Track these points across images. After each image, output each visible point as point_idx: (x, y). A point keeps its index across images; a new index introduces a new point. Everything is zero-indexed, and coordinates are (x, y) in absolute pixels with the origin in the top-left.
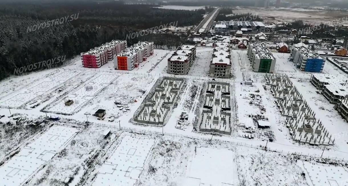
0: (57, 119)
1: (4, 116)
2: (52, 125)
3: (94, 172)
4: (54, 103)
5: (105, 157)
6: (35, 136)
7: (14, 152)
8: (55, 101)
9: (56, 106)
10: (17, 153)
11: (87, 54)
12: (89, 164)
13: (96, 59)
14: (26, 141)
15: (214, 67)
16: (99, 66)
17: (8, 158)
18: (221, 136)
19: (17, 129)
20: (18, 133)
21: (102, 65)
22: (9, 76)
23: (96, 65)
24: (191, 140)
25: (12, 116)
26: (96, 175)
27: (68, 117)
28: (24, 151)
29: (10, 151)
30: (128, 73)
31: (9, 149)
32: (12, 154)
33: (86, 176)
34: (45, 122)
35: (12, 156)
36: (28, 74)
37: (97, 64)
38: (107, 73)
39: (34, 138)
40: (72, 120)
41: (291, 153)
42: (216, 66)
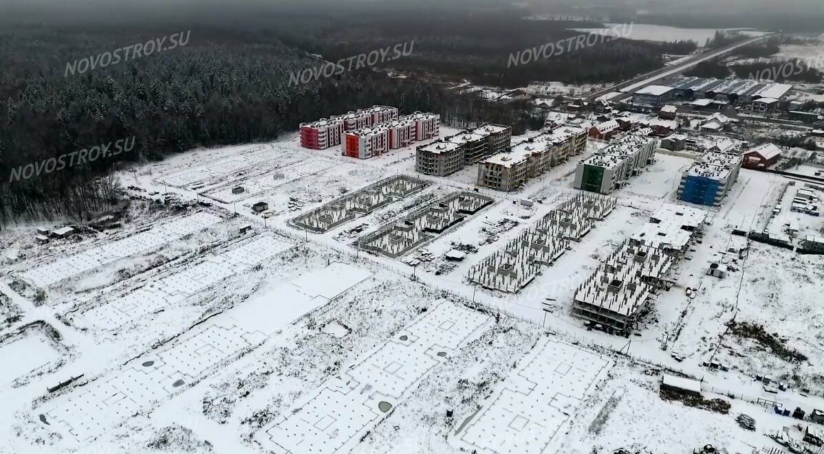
0: (208, 205)
1: (158, 193)
2: (200, 211)
3: (203, 259)
4: (222, 189)
5: (225, 249)
6: (175, 219)
7: (146, 228)
8: (223, 186)
9: (223, 192)
10: (147, 230)
11: (309, 126)
12: (203, 251)
13: (320, 135)
14: (162, 221)
16: (322, 148)
17: (137, 232)
18: (377, 256)
19: (161, 208)
20: (160, 212)
21: (329, 147)
22: (195, 147)
23: (319, 145)
24: (335, 253)
25: (166, 194)
26: (202, 262)
27: (222, 205)
28: (155, 229)
29: (141, 226)
31: (142, 224)
32: (142, 229)
33: (191, 259)
34: (194, 206)
35: (142, 231)
36: (221, 147)
37: (320, 143)
38: (325, 159)
39: (173, 220)
40: (223, 209)
41: (441, 288)
42: (487, 167)
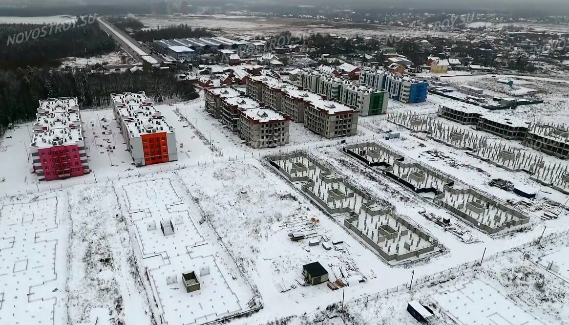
15: (335, 120)
30: (183, 168)
42: (337, 117)
